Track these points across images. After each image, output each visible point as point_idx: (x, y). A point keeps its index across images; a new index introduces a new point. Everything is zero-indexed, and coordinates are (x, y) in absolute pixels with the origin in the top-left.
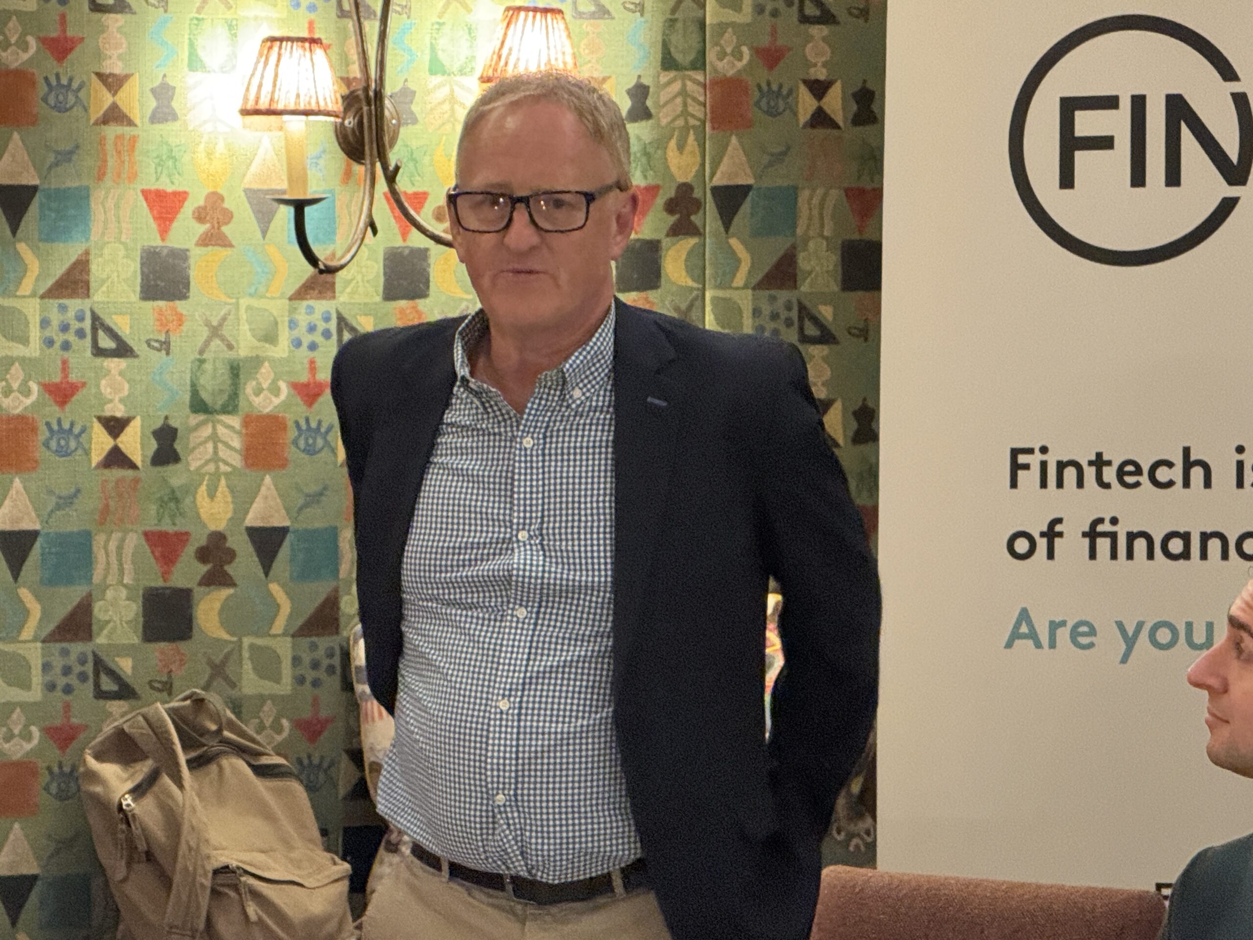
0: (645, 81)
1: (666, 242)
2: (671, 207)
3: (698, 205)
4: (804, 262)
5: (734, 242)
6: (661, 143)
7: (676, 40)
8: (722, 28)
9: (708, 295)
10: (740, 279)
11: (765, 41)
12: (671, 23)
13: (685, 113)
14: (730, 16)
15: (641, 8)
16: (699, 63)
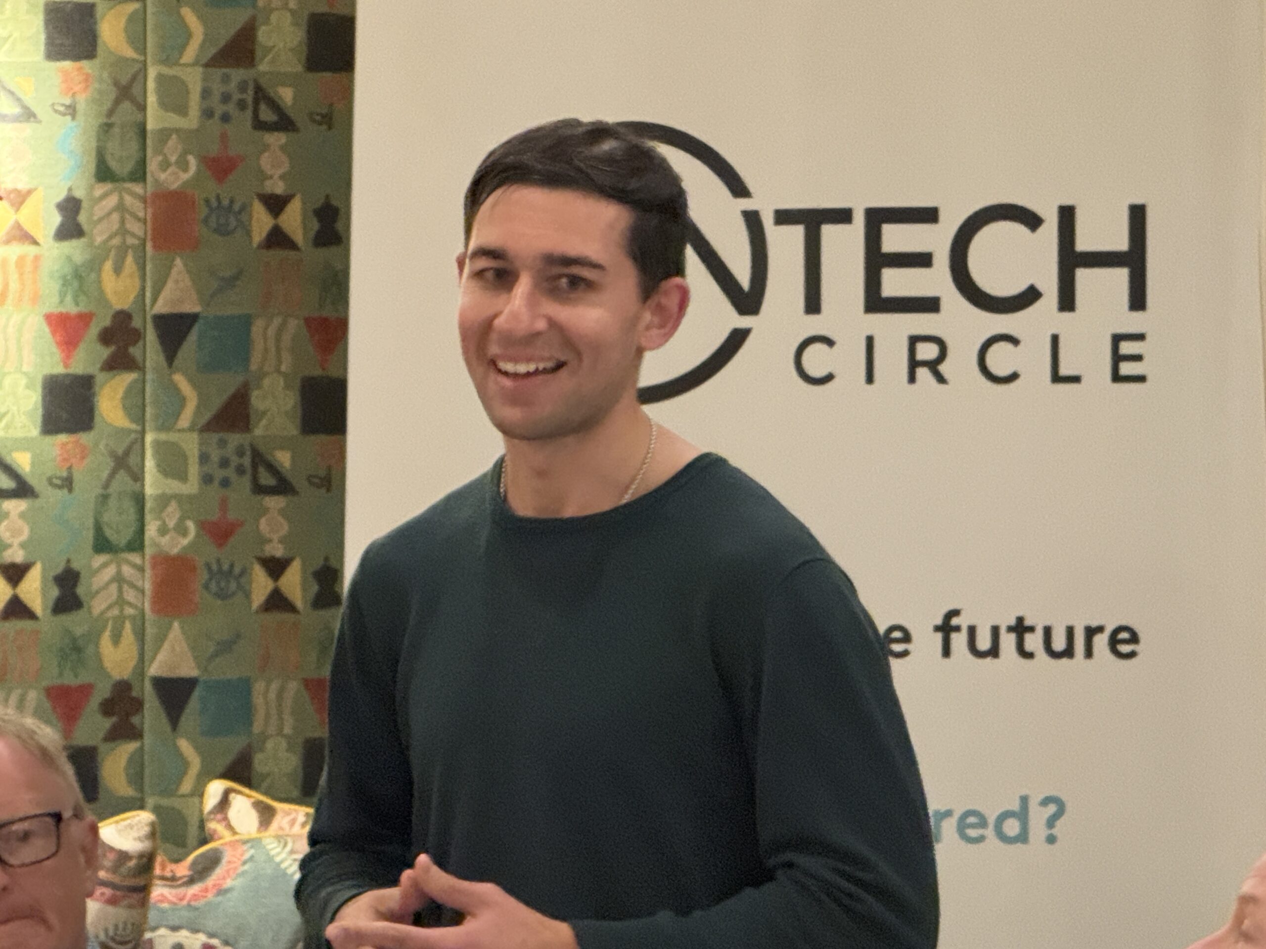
0: (79, 194)
1: (100, 377)
2: (106, 337)
3: (137, 336)
4: (257, 400)
5: (179, 379)
6: (94, 265)
7: (113, 147)
8: (164, 134)
9: (149, 438)
10: (185, 419)
11: (214, 150)
12: (106, 128)
13: (123, 231)
14: (175, 121)
15: (71, 110)
16: (139, 174)
